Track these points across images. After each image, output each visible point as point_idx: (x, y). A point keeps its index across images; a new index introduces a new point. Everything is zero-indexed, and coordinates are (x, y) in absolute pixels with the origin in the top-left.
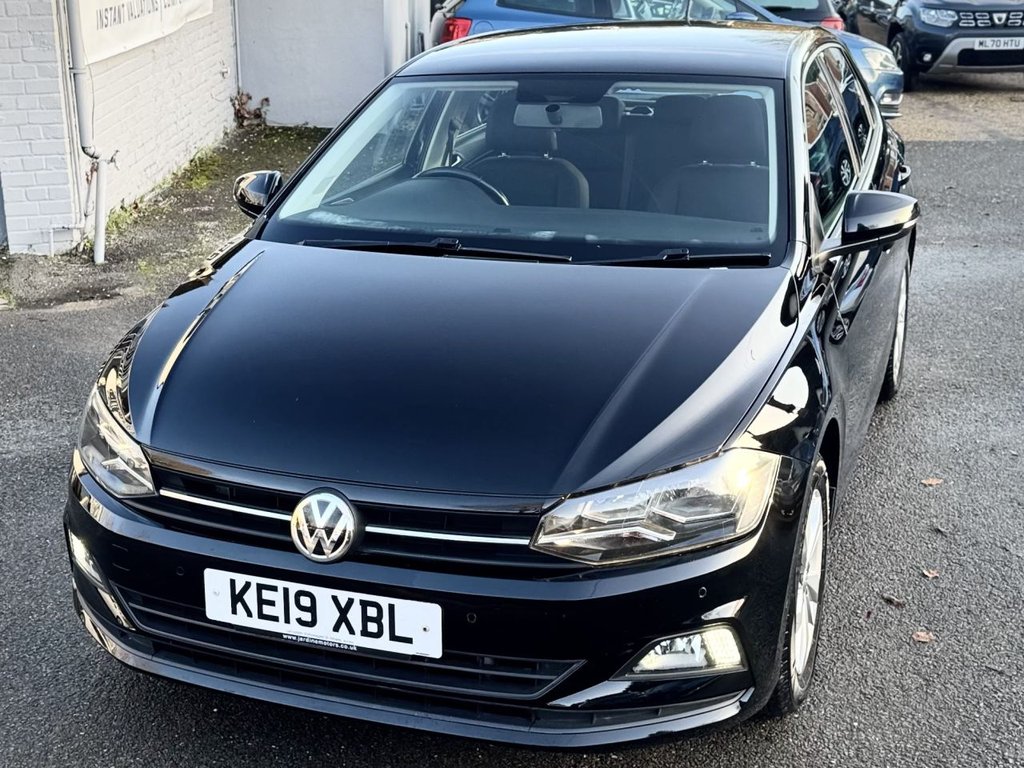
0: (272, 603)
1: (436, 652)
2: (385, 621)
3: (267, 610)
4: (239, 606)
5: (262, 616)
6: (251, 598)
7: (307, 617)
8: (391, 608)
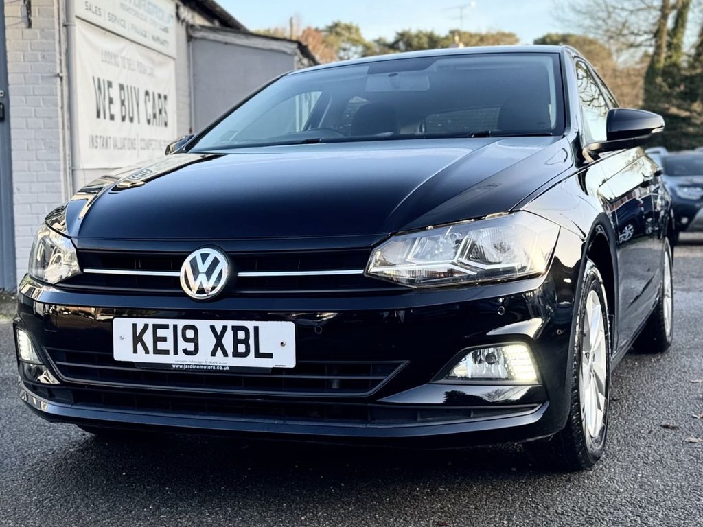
0: (164, 339)
1: (291, 363)
2: (252, 342)
3: (161, 346)
4: (139, 346)
5: (156, 351)
6: (148, 338)
7: (191, 347)
8: (256, 329)
